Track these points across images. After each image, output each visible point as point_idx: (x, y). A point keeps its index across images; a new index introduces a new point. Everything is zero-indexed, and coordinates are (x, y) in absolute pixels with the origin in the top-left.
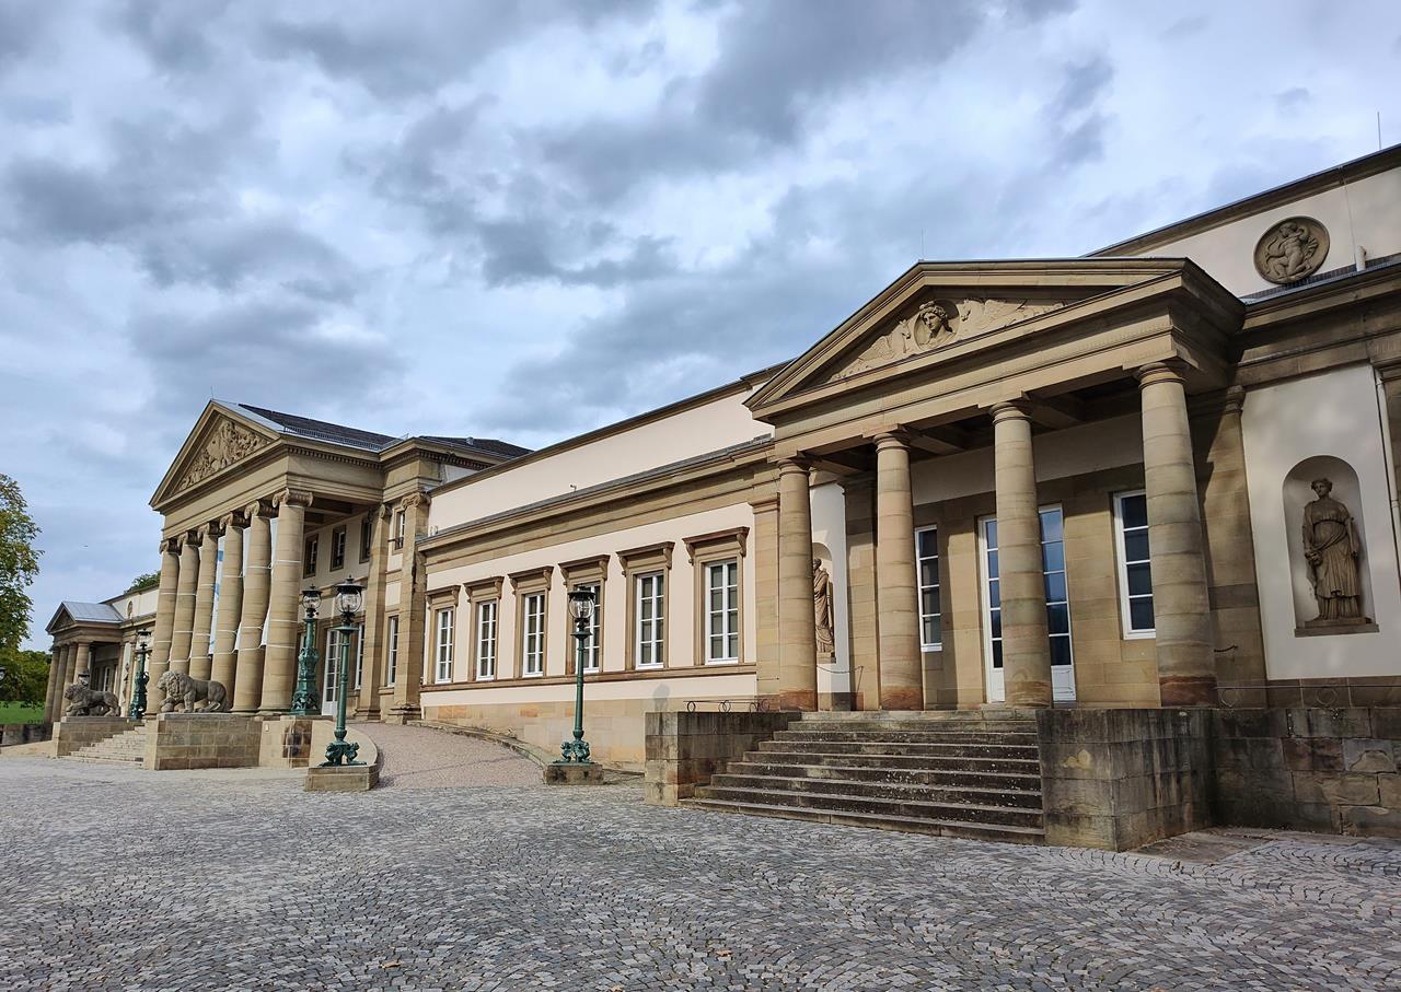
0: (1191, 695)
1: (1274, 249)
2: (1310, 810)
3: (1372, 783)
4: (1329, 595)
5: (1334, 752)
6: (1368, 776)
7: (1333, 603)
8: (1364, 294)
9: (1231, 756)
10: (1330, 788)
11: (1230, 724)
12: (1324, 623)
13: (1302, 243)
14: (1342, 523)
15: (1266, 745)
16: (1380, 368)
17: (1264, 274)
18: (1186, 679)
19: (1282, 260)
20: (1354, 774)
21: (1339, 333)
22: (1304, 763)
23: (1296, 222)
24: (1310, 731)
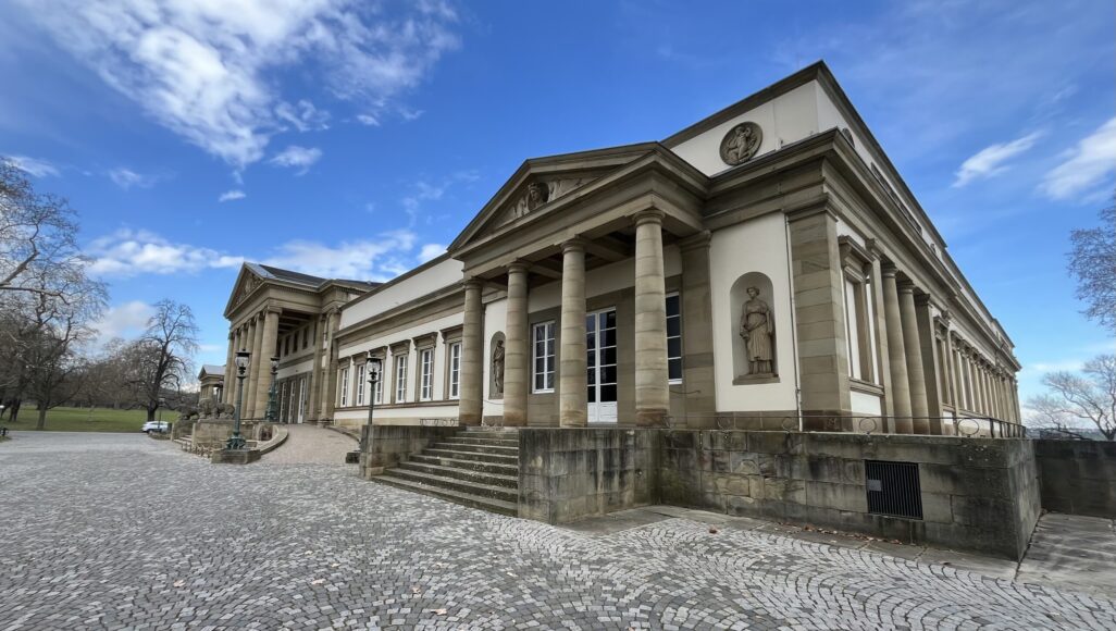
0: (650, 420)
1: (732, 145)
2: (710, 496)
3: (744, 482)
4: (753, 360)
5: (725, 459)
6: (744, 477)
7: (756, 365)
8: (780, 166)
9: (668, 459)
10: (721, 483)
11: (669, 440)
12: (750, 376)
13: (747, 139)
14: (764, 314)
15: (687, 453)
16: (788, 214)
17: (724, 158)
18: (647, 410)
19: (736, 150)
20: (736, 475)
21: (766, 193)
22: (708, 466)
23: (744, 126)
24: (712, 445)
